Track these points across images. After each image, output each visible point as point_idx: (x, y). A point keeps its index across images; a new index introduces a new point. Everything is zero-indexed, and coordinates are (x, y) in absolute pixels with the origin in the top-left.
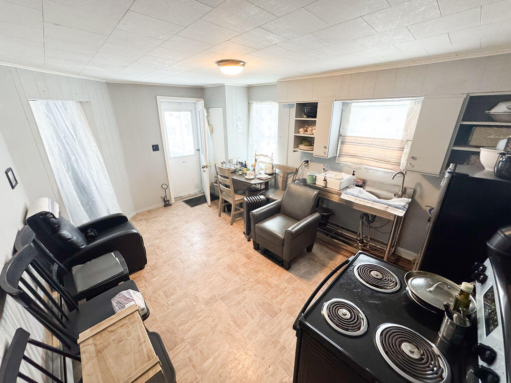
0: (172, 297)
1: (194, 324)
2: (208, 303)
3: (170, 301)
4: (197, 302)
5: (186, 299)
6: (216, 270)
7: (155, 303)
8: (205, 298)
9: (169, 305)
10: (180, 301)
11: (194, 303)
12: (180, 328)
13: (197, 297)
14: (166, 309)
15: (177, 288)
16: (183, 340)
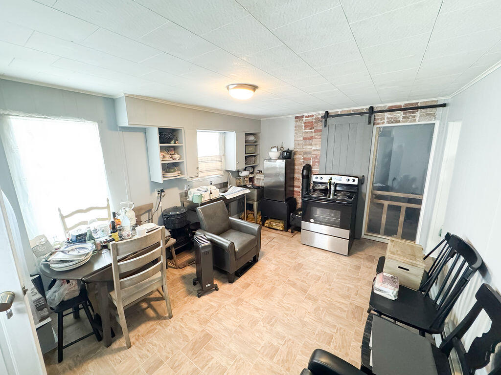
0: (328, 332)
1: (337, 302)
2: (315, 300)
3: (334, 331)
4: (319, 307)
5: (322, 318)
6: (276, 306)
7: (345, 345)
8: (311, 304)
9: (337, 330)
10: (328, 322)
11: (321, 309)
12: (347, 310)
13: (315, 310)
14: (342, 331)
15: (316, 333)
16: (351, 304)
